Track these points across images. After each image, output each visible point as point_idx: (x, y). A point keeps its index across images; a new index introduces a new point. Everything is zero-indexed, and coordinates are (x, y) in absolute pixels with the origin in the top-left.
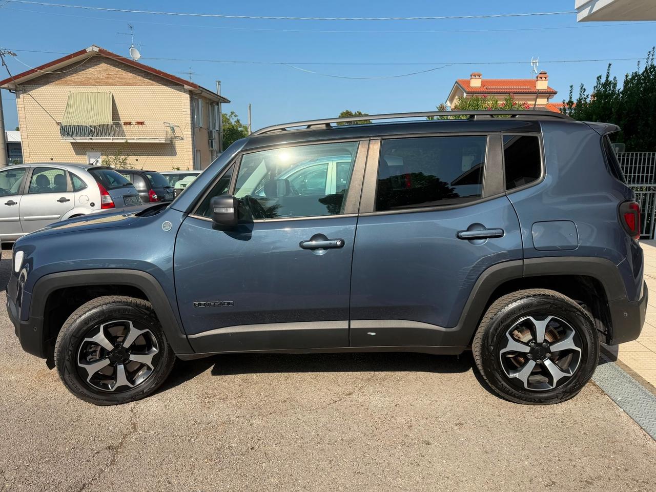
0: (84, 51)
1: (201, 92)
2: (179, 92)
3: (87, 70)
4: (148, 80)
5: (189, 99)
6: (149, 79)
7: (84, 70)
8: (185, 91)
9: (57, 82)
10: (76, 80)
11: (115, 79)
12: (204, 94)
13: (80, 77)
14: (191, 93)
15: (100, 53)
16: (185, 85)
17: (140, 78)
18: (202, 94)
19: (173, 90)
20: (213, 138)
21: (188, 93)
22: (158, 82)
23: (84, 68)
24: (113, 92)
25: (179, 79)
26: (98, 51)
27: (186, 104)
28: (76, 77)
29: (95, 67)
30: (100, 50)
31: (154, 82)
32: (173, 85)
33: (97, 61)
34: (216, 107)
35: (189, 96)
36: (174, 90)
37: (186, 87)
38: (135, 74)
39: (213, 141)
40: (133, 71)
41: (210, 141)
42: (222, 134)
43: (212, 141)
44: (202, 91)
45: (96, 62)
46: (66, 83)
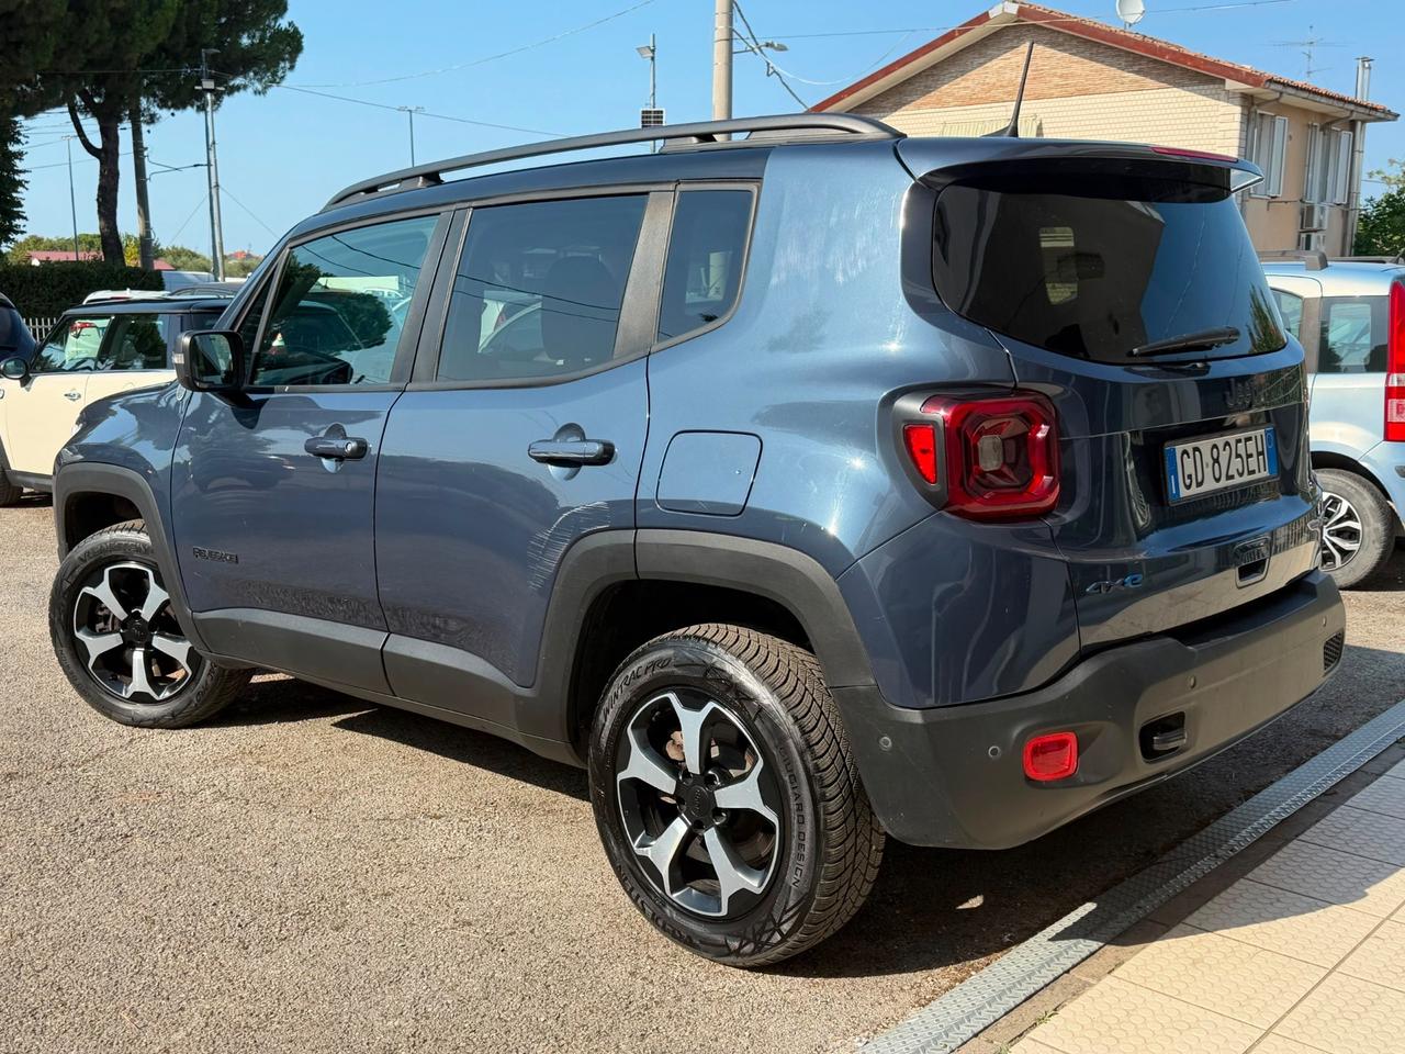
0: (985, 17)
1: (1278, 95)
2: (1214, 102)
3: (988, 64)
4: (1132, 76)
5: (1238, 117)
6: (1137, 73)
7: (981, 64)
8: (1229, 97)
9: (918, 101)
10: (963, 92)
11: (1050, 82)
12: (1289, 99)
13: (969, 83)
14: (1248, 101)
15: (1021, 18)
16: (1228, 81)
17: (1114, 71)
18: (1282, 100)
19: (1196, 97)
20: (1315, 226)
21: (1238, 100)
22: (1158, 78)
23: (982, 60)
24: (1042, 116)
25: (1215, 65)
26: (1015, 12)
27: (1228, 134)
28: (963, 84)
29: (1008, 55)
30: (1021, 11)
31: (1148, 80)
32: (1200, 83)
33: (1016, 37)
34: (1346, 135)
35: (1238, 109)
36: (1201, 97)
37: (1230, 84)
38: (1102, 62)
39: (1314, 236)
40: (1098, 53)
41: (1304, 236)
42: (1354, 217)
43: (1308, 238)
44: (1281, 93)
45: (1011, 40)
46: (941, 104)
